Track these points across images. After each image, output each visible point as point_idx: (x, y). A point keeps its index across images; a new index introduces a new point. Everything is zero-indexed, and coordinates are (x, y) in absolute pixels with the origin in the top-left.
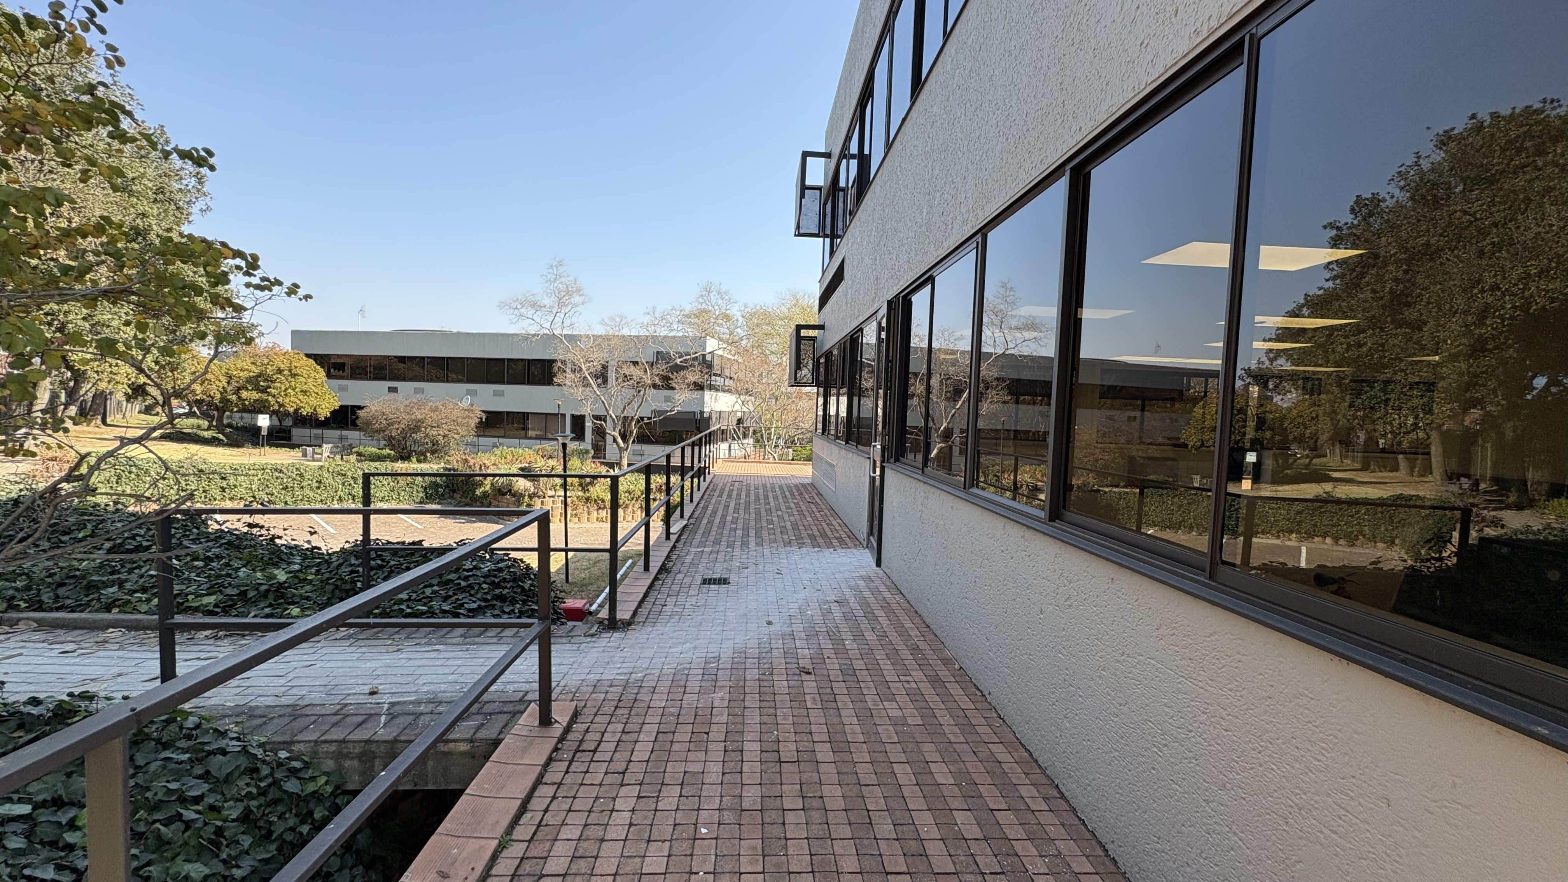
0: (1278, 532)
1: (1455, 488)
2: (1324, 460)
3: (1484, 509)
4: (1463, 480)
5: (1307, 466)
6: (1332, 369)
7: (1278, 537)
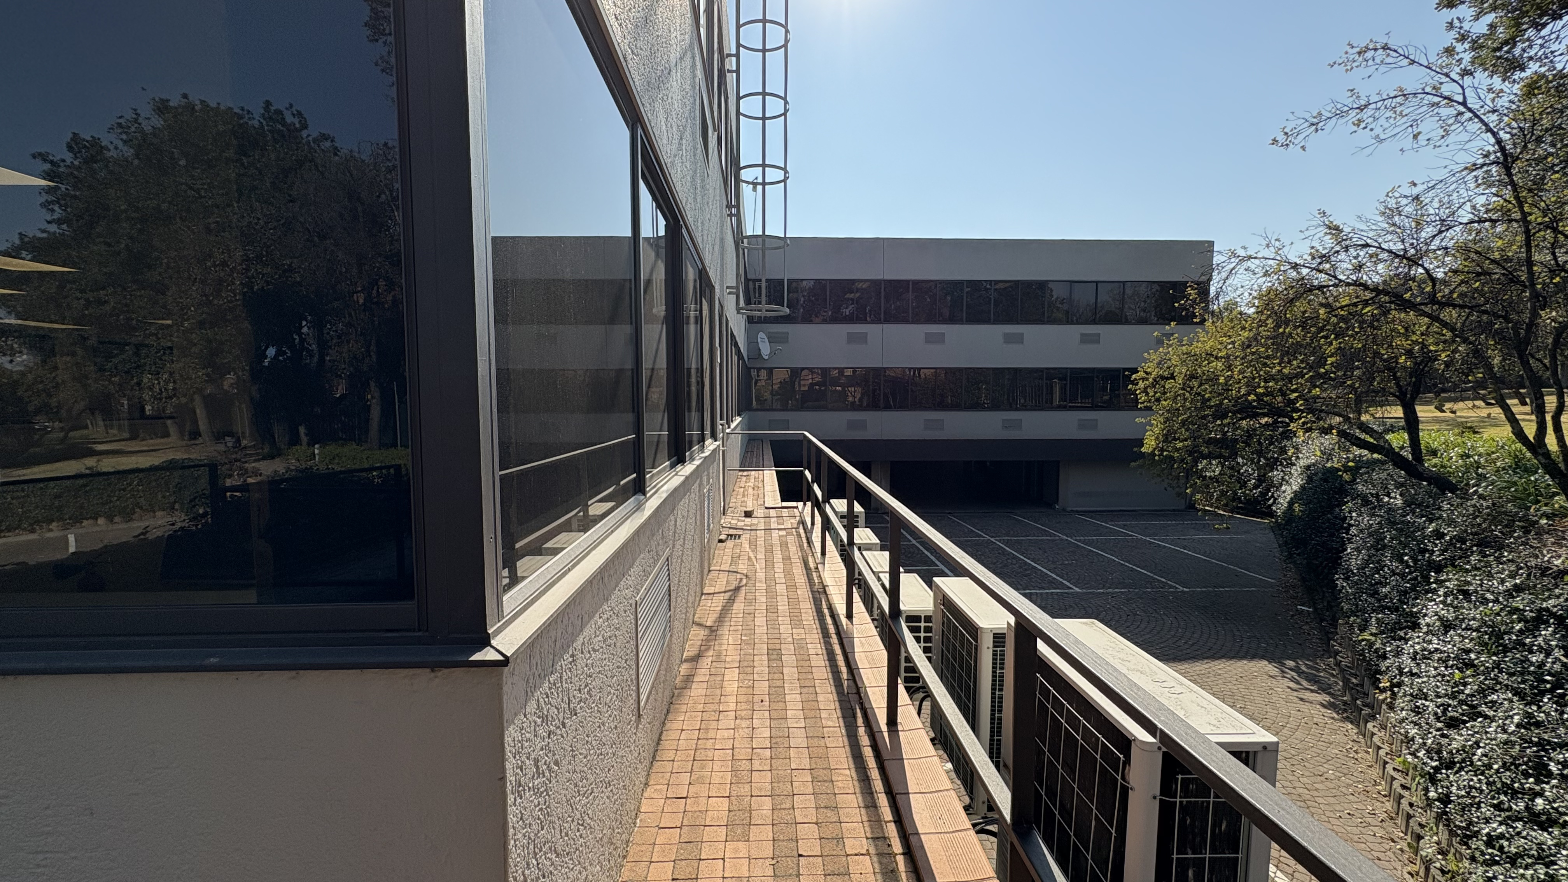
0: (31, 525)
1: (222, 448)
2: (85, 432)
3: (246, 462)
4: (227, 439)
5: (62, 441)
6: (71, 327)
7: (33, 531)
